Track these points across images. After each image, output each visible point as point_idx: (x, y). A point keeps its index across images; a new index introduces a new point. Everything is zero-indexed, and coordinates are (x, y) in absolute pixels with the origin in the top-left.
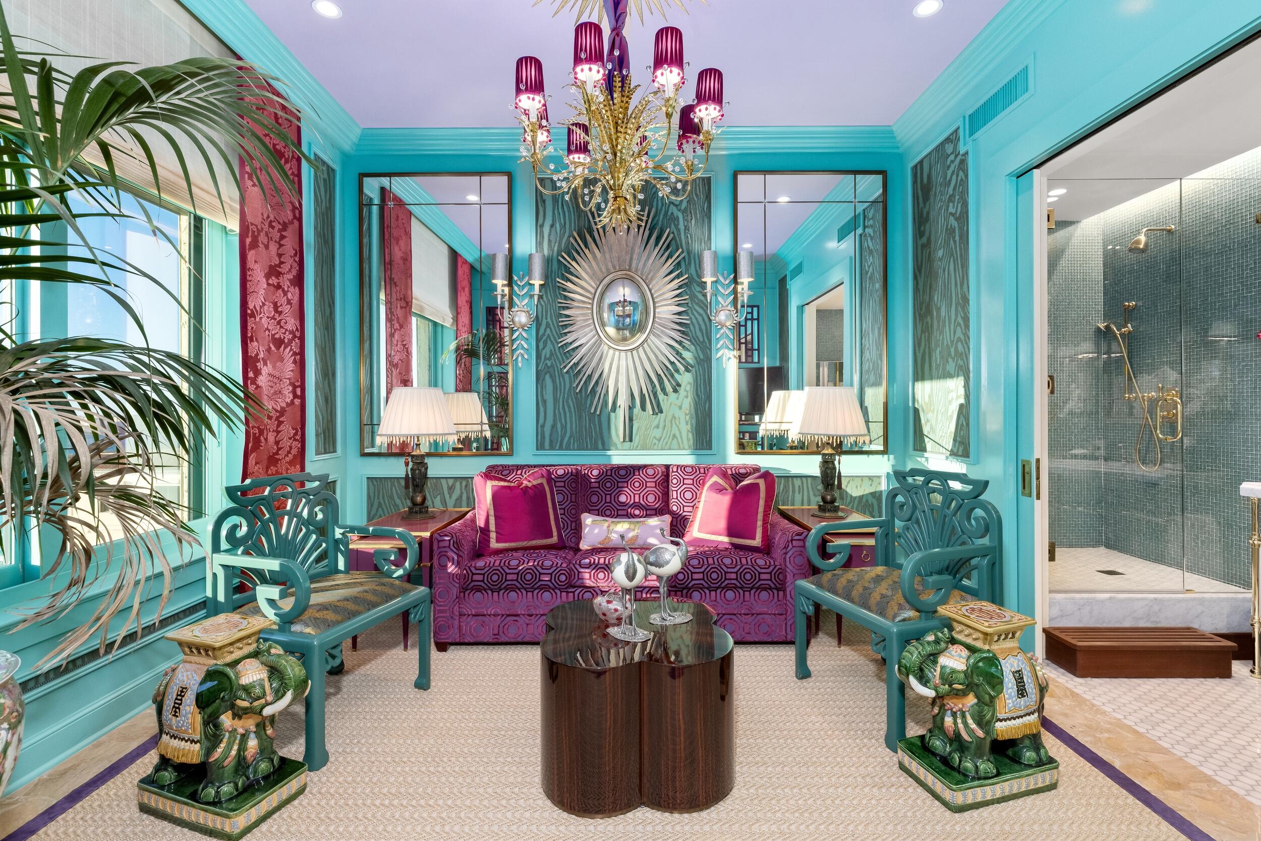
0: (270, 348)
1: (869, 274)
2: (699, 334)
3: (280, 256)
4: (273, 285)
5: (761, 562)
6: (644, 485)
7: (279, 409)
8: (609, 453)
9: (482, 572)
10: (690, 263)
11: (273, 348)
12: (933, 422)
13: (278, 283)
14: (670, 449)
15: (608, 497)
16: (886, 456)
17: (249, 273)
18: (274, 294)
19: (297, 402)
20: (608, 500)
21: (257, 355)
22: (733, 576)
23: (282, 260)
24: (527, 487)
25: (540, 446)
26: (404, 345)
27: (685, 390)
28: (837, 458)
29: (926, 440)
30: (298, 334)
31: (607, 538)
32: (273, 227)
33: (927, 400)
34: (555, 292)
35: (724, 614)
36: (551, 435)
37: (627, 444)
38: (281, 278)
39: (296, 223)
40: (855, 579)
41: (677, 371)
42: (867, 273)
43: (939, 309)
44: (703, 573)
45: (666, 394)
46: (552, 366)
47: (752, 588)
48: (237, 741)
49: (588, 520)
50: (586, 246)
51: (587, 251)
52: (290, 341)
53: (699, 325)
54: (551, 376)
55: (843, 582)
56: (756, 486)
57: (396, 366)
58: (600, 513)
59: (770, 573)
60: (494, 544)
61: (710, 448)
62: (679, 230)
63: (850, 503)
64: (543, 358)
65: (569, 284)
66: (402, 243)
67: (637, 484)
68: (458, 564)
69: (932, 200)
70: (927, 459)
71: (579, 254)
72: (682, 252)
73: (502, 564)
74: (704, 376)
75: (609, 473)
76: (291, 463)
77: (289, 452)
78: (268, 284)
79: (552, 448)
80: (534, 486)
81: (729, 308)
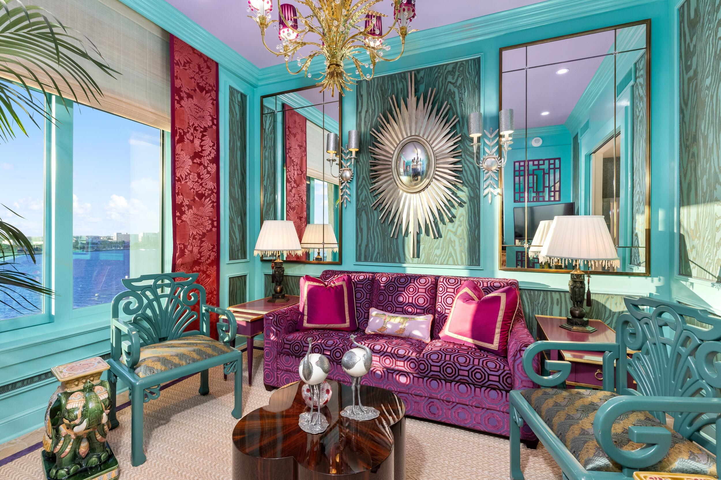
0: (195, 199)
1: (640, 118)
2: (470, 178)
3: (202, 146)
4: (197, 163)
5: (491, 365)
6: (417, 290)
7: (201, 233)
8: (404, 265)
9: (290, 343)
10: (463, 125)
11: (197, 199)
12: (699, 248)
13: (201, 162)
14: (447, 264)
15: (390, 297)
16: (649, 279)
17: (176, 157)
18: (198, 168)
19: (214, 229)
20: (390, 300)
21: (182, 203)
22: (466, 373)
23: (203, 148)
24: (331, 287)
25: (358, 259)
26: (300, 197)
27: (460, 221)
28: (586, 278)
29: (692, 265)
30: (215, 191)
31: (384, 328)
32: (197, 130)
33: (692, 226)
34: (368, 156)
35: (458, 403)
36: (365, 252)
37: (416, 260)
38: (203, 159)
39: (214, 127)
40: (564, 403)
41: (453, 206)
42: (638, 117)
43: (706, 138)
44: (440, 366)
45: (444, 223)
46: (366, 205)
47: (482, 387)
48: (71, 443)
49: (374, 312)
50: (388, 122)
51: (388, 126)
52: (209, 195)
53: (471, 171)
54: (365, 212)
55: (549, 403)
56: (498, 299)
57: (293, 209)
58: (384, 309)
59: (499, 376)
60: (306, 324)
61: (479, 265)
62: (455, 102)
63: (608, 318)
64: (360, 201)
65: (377, 150)
66: (298, 137)
67: (411, 290)
68: (276, 335)
69: (699, 32)
70: (692, 284)
71: (383, 128)
72: (457, 117)
73: (302, 339)
74: (474, 210)
75: (393, 281)
76: (211, 264)
77: (209, 258)
78: (193, 163)
79: (366, 260)
80: (336, 287)
81: (495, 156)
